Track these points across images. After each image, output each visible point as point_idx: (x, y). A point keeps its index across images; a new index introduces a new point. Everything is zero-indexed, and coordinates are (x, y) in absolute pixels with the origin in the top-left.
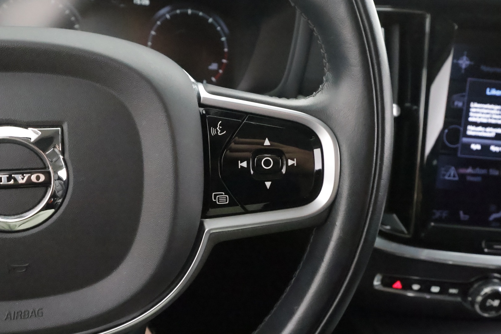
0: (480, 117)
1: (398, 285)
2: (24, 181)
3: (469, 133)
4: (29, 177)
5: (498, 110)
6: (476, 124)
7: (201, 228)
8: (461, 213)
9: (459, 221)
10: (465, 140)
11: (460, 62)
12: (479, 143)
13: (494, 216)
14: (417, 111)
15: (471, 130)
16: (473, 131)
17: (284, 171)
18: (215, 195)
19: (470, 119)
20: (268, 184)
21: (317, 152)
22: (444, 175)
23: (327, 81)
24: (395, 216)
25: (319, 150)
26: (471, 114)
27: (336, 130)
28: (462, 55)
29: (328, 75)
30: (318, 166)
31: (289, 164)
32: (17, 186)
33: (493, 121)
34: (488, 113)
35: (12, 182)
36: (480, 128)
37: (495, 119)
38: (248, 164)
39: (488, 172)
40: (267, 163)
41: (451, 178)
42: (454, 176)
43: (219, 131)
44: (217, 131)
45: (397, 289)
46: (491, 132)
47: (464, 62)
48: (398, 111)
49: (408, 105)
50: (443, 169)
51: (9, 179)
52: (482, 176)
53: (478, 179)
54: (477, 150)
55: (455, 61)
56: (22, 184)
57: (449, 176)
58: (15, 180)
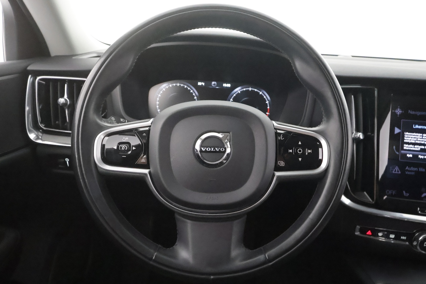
0: (410, 140)
1: (369, 233)
2: (218, 150)
3: (405, 148)
4: (220, 149)
5: (420, 136)
6: (409, 144)
7: (274, 175)
8: (404, 192)
9: (403, 196)
10: (403, 152)
11: (396, 111)
12: (411, 154)
13: (424, 195)
14: (374, 137)
15: (406, 147)
16: (407, 147)
17: (307, 154)
18: (279, 162)
19: (405, 141)
20: (300, 159)
21: (320, 149)
22: (392, 171)
23: (324, 121)
24: (365, 193)
25: (321, 149)
26: (405, 138)
27: (328, 140)
28: (397, 108)
29: (325, 119)
30: (320, 158)
31: (309, 152)
32: (216, 152)
33: (419, 142)
34: (415, 138)
35: (215, 150)
36: (411, 146)
37: (420, 141)
38: (292, 151)
39: (418, 170)
40: (300, 151)
41: (396, 172)
42: (398, 171)
43: (282, 138)
44: (281, 138)
45: (368, 235)
46: (418, 148)
47: (399, 112)
48: (363, 136)
49: (369, 134)
50: (391, 167)
51: (214, 149)
52: (415, 171)
53: (413, 173)
54: (410, 157)
55: (393, 111)
56: (218, 151)
57: (395, 171)
58: (216, 150)
